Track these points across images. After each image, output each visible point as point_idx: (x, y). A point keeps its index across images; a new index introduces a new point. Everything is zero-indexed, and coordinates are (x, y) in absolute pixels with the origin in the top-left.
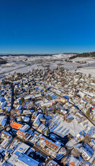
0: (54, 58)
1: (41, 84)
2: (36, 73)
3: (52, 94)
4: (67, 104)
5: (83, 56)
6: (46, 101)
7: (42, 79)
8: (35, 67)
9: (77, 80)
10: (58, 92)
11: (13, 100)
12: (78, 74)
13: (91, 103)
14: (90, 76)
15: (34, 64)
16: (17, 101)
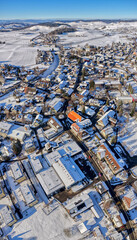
1: (122, 65)
2: (117, 49)
7: (124, 57)
8: (117, 39)
11: (78, 81)
15: (114, 34)
16: (85, 84)
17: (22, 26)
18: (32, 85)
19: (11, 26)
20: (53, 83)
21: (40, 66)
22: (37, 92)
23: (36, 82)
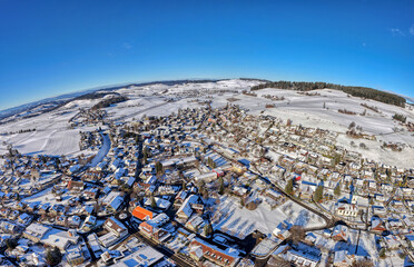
0: (221, 87)
1: (194, 136)
2: (185, 117)
3: (216, 157)
4: (246, 174)
5: (279, 87)
6: (205, 169)
7: (196, 127)
8: (184, 104)
9: (264, 130)
10: (229, 153)
11: (140, 166)
12: (266, 118)
13: (293, 170)
14: (289, 123)
15: (180, 98)
16: (149, 168)
17: (54, 106)
18: (78, 179)
19: (39, 108)
20: (105, 173)
21: (86, 152)
22: (85, 187)
23: (84, 174)
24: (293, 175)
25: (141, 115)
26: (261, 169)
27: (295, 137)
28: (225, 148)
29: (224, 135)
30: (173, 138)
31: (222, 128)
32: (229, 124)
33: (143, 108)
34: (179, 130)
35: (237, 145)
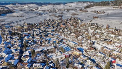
0: (68, 7)
3: (65, 46)
4: (81, 57)
6: (59, 53)
9: (92, 31)
10: (72, 44)
12: (93, 25)
13: (110, 56)
15: (46, 13)
16: (27, 53)
24: (110, 59)
25: (23, 22)
26: (90, 54)
27: (112, 35)
28: (70, 41)
29: (69, 34)
30: (41, 36)
31: (68, 31)
32: (72, 28)
33: (24, 18)
34: (45, 31)
35: (76, 40)
